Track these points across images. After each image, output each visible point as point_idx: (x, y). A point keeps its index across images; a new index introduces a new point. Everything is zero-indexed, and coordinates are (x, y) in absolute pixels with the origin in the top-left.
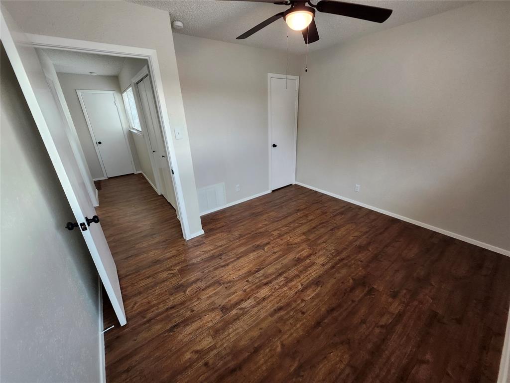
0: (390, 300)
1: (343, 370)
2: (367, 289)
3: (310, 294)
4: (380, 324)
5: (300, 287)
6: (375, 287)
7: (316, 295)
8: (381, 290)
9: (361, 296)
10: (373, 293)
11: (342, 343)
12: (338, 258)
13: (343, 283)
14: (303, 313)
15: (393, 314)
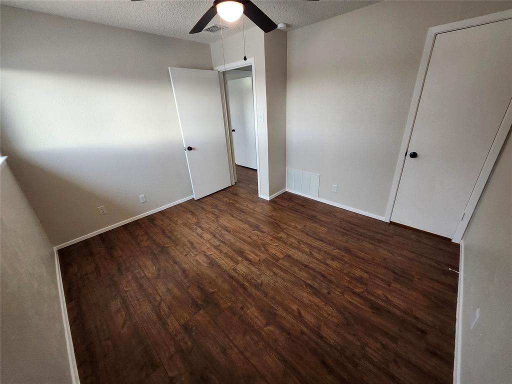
0: (182, 322)
1: (144, 272)
2: (200, 302)
3: (201, 259)
4: (162, 303)
5: (209, 253)
6: (201, 312)
7: (200, 263)
8: (196, 316)
9: (193, 295)
10: (193, 307)
11: (158, 274)
12: (247, 284)
13: (210, 283)
14: (186, 255)
15: (168, 318)
